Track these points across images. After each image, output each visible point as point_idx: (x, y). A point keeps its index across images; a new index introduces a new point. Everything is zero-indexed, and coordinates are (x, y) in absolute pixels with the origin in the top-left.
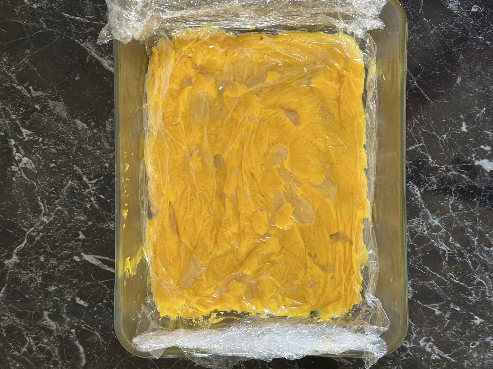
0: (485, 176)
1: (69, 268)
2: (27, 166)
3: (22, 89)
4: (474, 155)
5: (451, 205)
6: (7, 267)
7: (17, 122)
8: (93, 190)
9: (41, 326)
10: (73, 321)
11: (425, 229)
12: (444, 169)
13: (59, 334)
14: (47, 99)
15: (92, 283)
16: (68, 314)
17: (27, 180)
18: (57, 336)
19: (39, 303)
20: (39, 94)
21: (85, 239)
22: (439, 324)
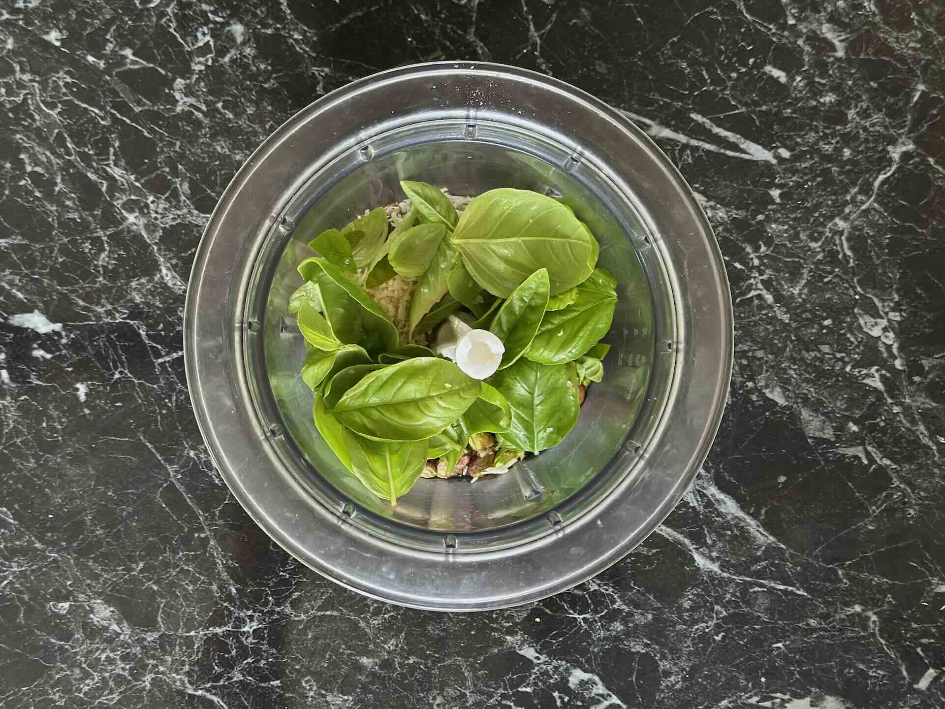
0: (44, 302)
1: (799, 136)
2: (872, 320)
3: (881, 459)
4: (64, 341)
5: (104, 250)
6: (909, 138)
7: (889, 401)
8: (755, 278)
9: (848, 30)
10: (792, 39)
11: (152, 206)
12: (117, 315)
13: (817, 16)
14: (836, 442)
15: (758, 109)
16: (801, 51)
17: (874, 295)
18: (820, 12)
19: (853, 71)
20: (850, 451)
21: (770, 188)
22: (124, 30)
